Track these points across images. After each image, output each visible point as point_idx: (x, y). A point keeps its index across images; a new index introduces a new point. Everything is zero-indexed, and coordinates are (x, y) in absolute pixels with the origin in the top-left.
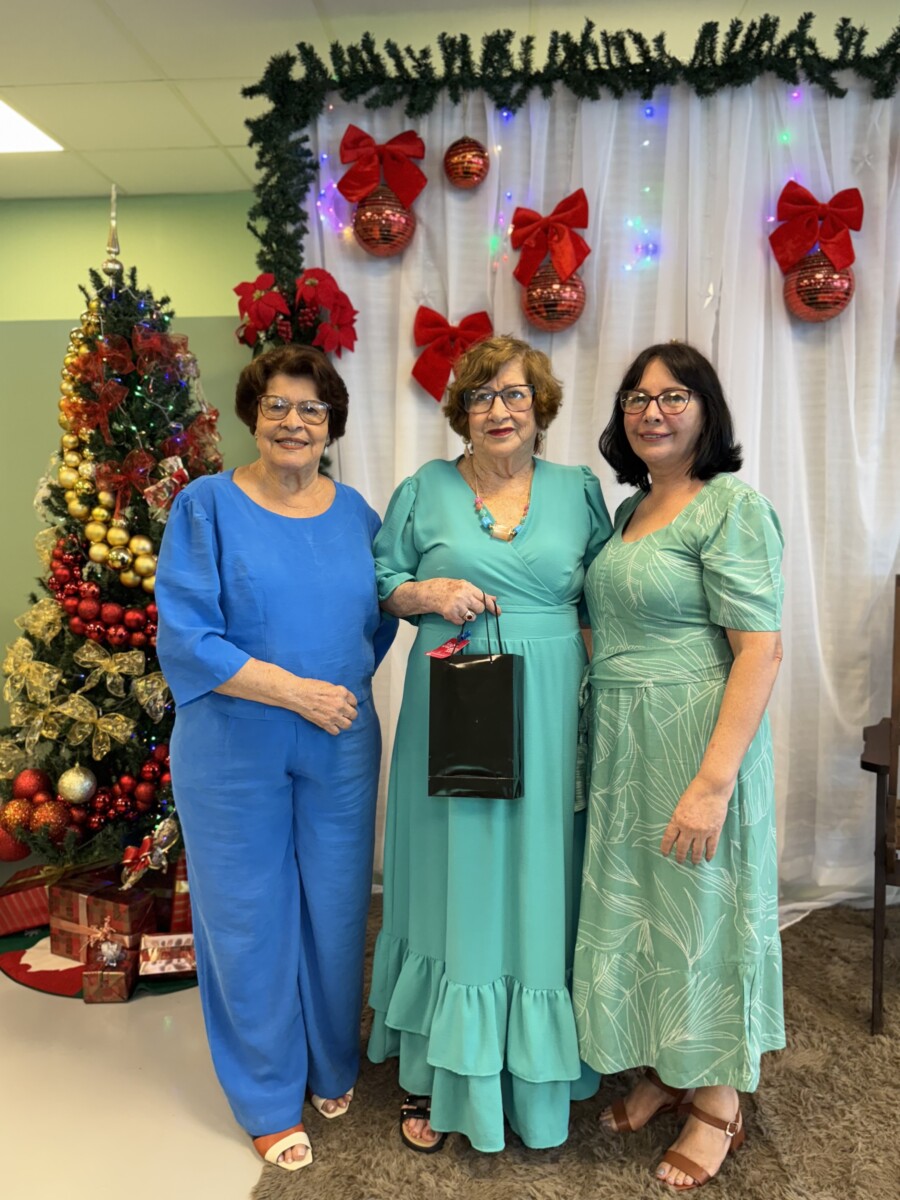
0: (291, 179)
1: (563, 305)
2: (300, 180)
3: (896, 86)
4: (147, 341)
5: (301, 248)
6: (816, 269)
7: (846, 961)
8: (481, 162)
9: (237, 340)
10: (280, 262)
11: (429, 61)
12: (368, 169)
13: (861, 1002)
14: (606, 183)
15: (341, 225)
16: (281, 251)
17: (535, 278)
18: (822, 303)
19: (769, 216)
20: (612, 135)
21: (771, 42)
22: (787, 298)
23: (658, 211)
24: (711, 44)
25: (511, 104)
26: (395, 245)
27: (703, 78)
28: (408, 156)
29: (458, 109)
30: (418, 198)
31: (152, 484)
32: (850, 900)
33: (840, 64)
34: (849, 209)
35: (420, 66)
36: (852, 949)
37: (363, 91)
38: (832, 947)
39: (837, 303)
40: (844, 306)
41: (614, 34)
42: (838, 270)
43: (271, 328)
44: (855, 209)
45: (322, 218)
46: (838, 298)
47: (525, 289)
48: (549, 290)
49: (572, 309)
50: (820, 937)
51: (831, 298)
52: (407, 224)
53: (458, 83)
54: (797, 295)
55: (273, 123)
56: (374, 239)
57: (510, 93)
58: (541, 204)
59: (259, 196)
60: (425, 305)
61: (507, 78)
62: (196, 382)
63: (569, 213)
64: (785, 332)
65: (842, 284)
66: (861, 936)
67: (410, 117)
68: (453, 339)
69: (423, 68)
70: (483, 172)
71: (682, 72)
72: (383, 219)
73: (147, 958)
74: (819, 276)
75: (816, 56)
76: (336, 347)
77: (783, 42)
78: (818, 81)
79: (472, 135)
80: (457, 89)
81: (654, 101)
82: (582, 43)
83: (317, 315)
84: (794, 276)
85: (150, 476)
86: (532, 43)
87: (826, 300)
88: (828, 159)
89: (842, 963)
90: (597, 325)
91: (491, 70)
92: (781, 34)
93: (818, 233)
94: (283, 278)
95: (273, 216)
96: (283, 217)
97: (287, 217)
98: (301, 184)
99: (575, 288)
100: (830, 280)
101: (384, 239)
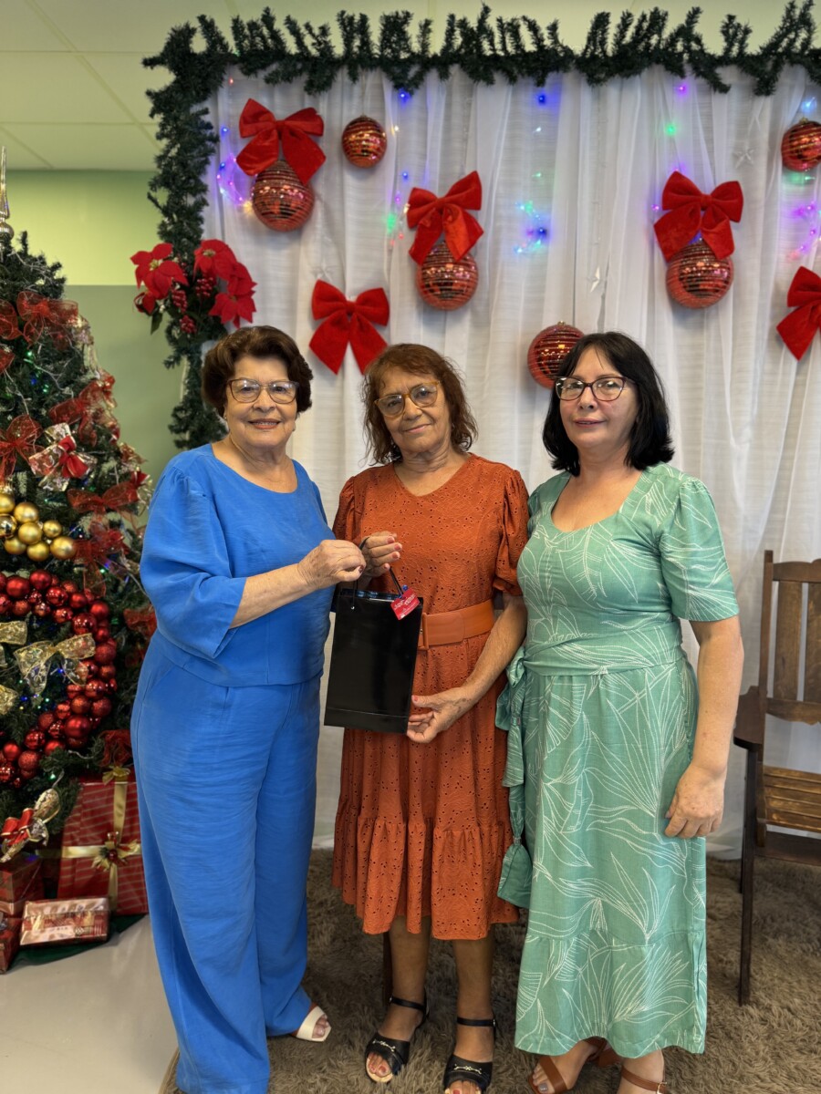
0: (190, 151)
1: (456, 285)
2: (200, 152)
3: (776, 83)
4: (34, 307)
5: (201, 220)
6: (698, 257)
8: (379, 142)
9: (136, 309)
10: (180, 234)
11: (328, 39)
12: (267, 143)
14: (499, 168)
15: (241, 199)
16: (182, 222)
17: (430, 257)
18: (699, 290)
19: (655, 206)
20: (506, 120)
21: (660, 36)
22: (669, 285)
23: (549, 197)
24: (603, 34)
25: (408, 85)
26: (293, 220)
27: (594, 68)
28: (306, 132)
29: (357, 89)
30: (316, 174)
31: (39, 451)
33: (724, 60)
34: (729, 200)
35: (320, 43)
37: (264, 67)
39: (717, 291)
40: (723, 294)
41: (509, 20)
42: (718, 255)
44: (732, 201)
45: (222, 191)
46: (717, 286)
47: (419, 268)
48: (443, 269)
49: (465, 289)
51: (709, 285)
52: (305, 199)
53: (358, 62)
54: (678, 282)
55: (174, 94)
56: (272, 213)
57: (407, 75)
58: (437, 186)
59: (159, 167)
60: (323, 280)
61: (405, 59)
62: (89, 349)
63: (463, 194)
64: (666, 317)
65: (722, 272)
67: (310, 94)
68: (350, 314)
69: (322, 46)
70: (380, 151)
71: (574, 61)
72: (281, 193)
73: (29, 927)
74: (700, 264)
75: (702, 51)
76: (234, 318)
77: (671, 36)
78: (704, 75)
79: (370, 115)
80: (356, 68)
81: (546, 89)
82: (479, 28)
83: (215, 287)
84: (677, 264)
85: (36, 443)
86: (430, 27)
87: (706, 287)
88: (711, 152)
90: (488, 305)
91: (389, 51)
92: (670, 28)
93: (700, 222)
94: (184, 249)
95: (173, 187)
96: (184, 189)
97: (187, 189)
98: (202, 156)
99: (467, 268)
100: (710, 269)
101: (282, 213)
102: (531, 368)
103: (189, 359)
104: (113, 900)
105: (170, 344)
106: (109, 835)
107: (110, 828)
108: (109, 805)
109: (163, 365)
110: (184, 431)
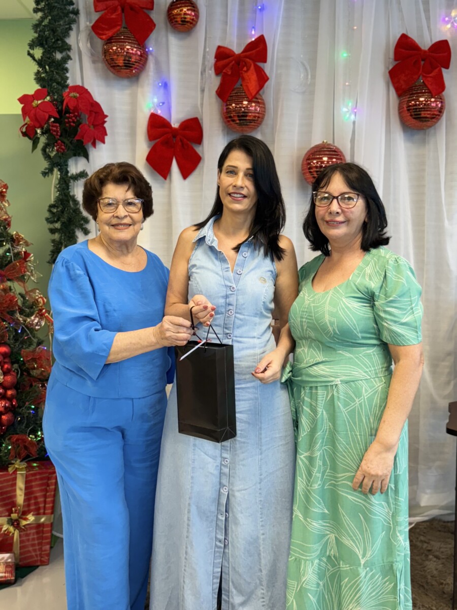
0: (58, 22)
1: (250, 116)
2: (65, 22)
5: (67, 70)
6: (420, 95)
7: (437, 557)
8: (193, 14)
9: (21, 134)
10: (51, 80)
12: (113, 16)
13: (446, 586)
14: (279, 31)
16: (52, 71)
17: (231, 96)
18: (421, 118)
19: (389, 58)
22: (400, 113)
26: (133, 70)
28: (142, 8)
30: (149, 38)
32: (441, 515)
34: (441, 53)
36: (442, 550)
38: (429, 548)
39: (434, 118)
40: (438, 119)
42: (434, 95)
43: (45, 126)
44: (446, 54)
45: (82, 49)
46: (434, 114)
47: (225, 104)
48: (240, 105)
49: (256, 119)
50: (422, 541)
51: (428, 114)
52: (141, 56)
54: (407, 112)
56: (119, 66)
58: (235, 44)
59: (36, 32)
60: (156, 113)
63: (254, 51)
64: (399, 136)
65: (437, 105)
66: (448, 540)
68: (175, 136)
70: (194, 21)
72: (125, 52)
74: (422, 99)
76: (92, 141)
83: (78, 118)
84: (405, 99)
87: (425, 116)
88: (428, 18)
89: (435, 559)
90: (273, 128)
93: (421, 70)
94: (54, 91)
95: (46, 46)
96: (53, 48)
97: (57, 47)
98: (66, 25)
99: (258, 105)
100: (429, 102)
101: (125, 66)
102: (304, 174)
103: (59, 170)
104: (16, 556)
105: (45, 160)
106: (13, 509)
107: (14, 504)
108: (14, 488)
109: (41, 175)
110: (56, 222)
